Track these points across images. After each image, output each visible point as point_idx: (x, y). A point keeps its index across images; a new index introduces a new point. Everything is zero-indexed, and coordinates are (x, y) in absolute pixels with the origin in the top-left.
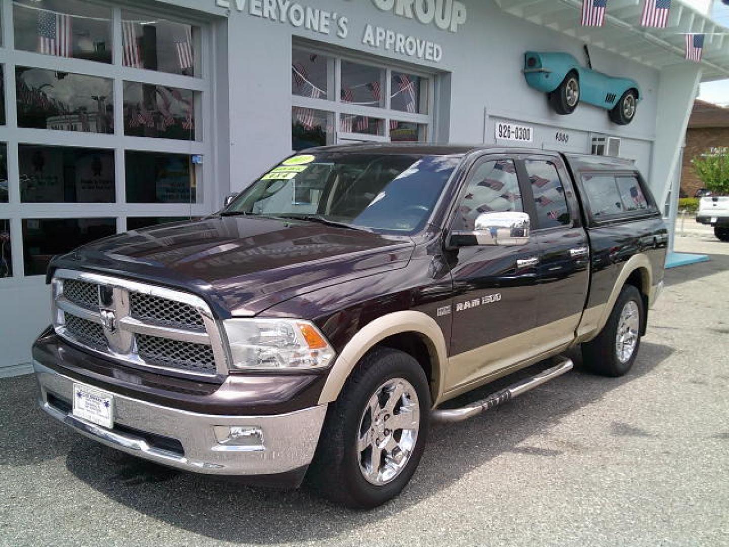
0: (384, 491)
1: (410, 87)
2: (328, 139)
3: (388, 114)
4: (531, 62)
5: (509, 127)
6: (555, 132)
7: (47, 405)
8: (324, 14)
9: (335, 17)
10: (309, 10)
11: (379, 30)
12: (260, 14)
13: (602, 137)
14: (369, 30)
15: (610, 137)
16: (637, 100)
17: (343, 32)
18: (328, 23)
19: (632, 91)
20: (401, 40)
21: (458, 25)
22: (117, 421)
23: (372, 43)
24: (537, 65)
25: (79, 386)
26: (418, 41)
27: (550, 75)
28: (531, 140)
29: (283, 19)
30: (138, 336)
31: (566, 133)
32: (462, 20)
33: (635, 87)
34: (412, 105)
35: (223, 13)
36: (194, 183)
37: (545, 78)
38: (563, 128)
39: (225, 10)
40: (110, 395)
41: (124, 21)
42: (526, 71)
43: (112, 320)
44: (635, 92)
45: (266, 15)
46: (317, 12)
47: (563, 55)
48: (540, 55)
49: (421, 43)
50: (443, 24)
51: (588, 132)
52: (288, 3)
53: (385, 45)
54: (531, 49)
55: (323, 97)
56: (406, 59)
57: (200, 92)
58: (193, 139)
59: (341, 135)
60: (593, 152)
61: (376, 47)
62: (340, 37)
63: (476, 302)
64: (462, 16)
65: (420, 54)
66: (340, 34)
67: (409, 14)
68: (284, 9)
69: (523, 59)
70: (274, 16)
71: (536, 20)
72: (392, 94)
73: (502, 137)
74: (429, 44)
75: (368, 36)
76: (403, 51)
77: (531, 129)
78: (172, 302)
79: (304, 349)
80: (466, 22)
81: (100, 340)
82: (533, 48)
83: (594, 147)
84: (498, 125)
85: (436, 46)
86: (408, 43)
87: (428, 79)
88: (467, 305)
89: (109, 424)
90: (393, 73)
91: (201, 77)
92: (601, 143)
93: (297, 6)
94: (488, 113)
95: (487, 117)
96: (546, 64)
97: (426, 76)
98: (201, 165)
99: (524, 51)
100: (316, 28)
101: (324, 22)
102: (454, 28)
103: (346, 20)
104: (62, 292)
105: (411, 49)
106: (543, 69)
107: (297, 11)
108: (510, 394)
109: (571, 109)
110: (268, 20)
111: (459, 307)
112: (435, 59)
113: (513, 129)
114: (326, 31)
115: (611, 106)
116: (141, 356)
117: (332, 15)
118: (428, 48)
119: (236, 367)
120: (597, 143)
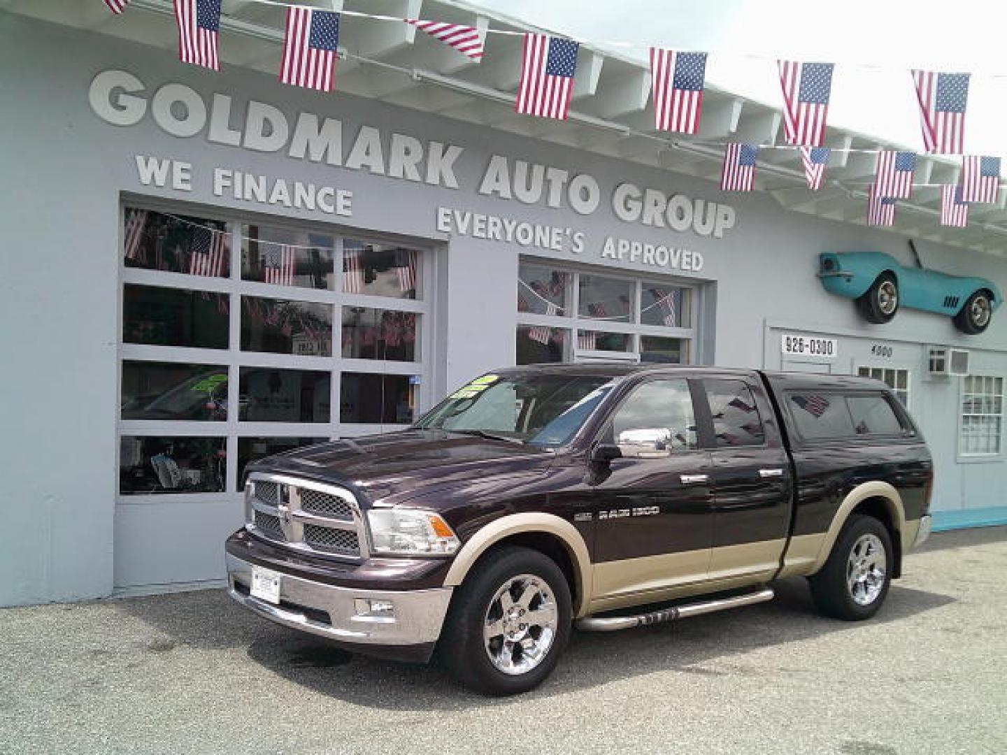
0: (514, 680)
1: (670, 299)
2: (565, 357)
3: (637, 329)
4: (827, 266)
5: (801, 340)
6: (871, 345)
7: (233, 591)
8: (556, 231)
9: (568, 232)
10: (539, 228)
11: (622, 242)
12: (483, 235)
13: (942, 349)
14: (610, 242)
15: (952, 350)
16: (992, 303)
17: (578, 247)
18: (559, 239)
19: (984, 293)
20: (649, 251)
21: (724, 230)
22: (283, 598)
23: (613, 256)
24: (835, 267)
25: (258, 570)
26: (672, 251)
27: (853, 280)
28: (834, 355)
29: (509, 238)
30: (306, 526)
31: (888, 346)
32: (730, 223)
33: (990, 288)
34: (671, 318)
35: (444, 238)
36: (412, 404)
37: (847, 284)
38: (884, 340)
39: (446, 235)
40: (279, 575)
41: (347, 249)
42: (824, 275)
43: (286, 512)
44: (989, 294)
45: (491, 236)
46: (547, 229)
47: (872, 255)
48: (838, 257)
49: (675, 253)
50: (705, 230)
51: (923, 344)
52: (514, 223)
53: (629, 258)
54: (828, 250)
55: (560, 313)
56: (657, 270)
57: (420, 314)
58: (412, 360)
59: (578, 352)
60: (931, 369)
61: (617, 259)
62: (575, 253)
63: (625, 513)
64: (729, 218)
65: (675, 263)
66: (575, 249)
67: (660, 223)
68: (510, 229)
69: (818, 263)
70: (498, 237)
71: (837, 216)
72: (642, 308)
73: (791, 352)
74: (685, 253)
75: (609, 249)
76: (652, 262)
77: (834, 342)
78: (331, 496)
79: (433, 537)
80: (735, 225)
81: (279, 533)
82: (829, 249)
83: (931, 362)
84: (784, 337)
85: (695, 255)
86: (658, 253)
87: (690, 289)
88: (613, 514)
89: (276, 600)
90: (644, 285)
91: (422, 300)
92: (941, 357)
93: (523, 226)
94: (767, 324)
95: (768, 329)
96: (845, 267)
97: (686, 286)
98: (418, 385)
99: (820, 252)
100: (546, 244)
101: (555, 238)
102: (719, 233)
103: (582, 235)
104: (254, 493)
105: (663, 259)
106: (841, 273)
107: (525, 230)
108: (678, 613)
109: (888, 318)
110: (493, 242)
111: (603, 516)
112: (694, 268)
113: (807, 340)
114: (558, 247)
115: (954, 311)
116: (309, 544)
117: (565, 231)
118: (684, 257)
119: (375, 551)
120: (936, 357)
